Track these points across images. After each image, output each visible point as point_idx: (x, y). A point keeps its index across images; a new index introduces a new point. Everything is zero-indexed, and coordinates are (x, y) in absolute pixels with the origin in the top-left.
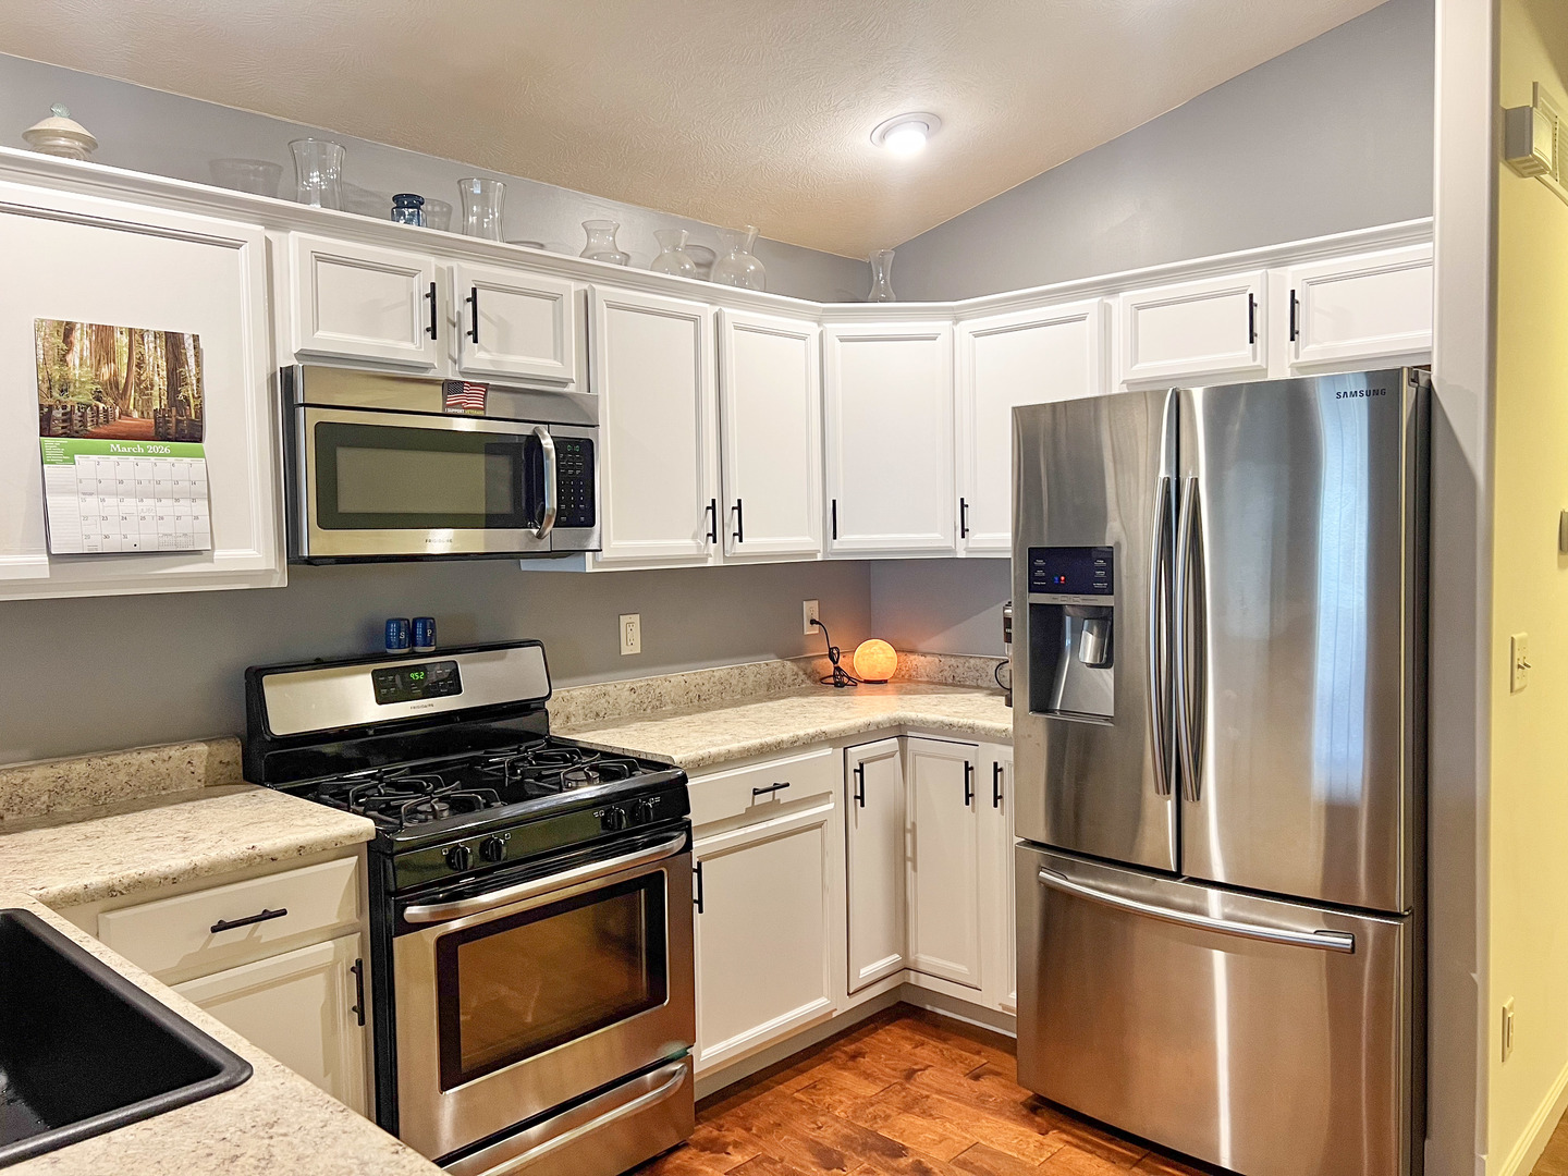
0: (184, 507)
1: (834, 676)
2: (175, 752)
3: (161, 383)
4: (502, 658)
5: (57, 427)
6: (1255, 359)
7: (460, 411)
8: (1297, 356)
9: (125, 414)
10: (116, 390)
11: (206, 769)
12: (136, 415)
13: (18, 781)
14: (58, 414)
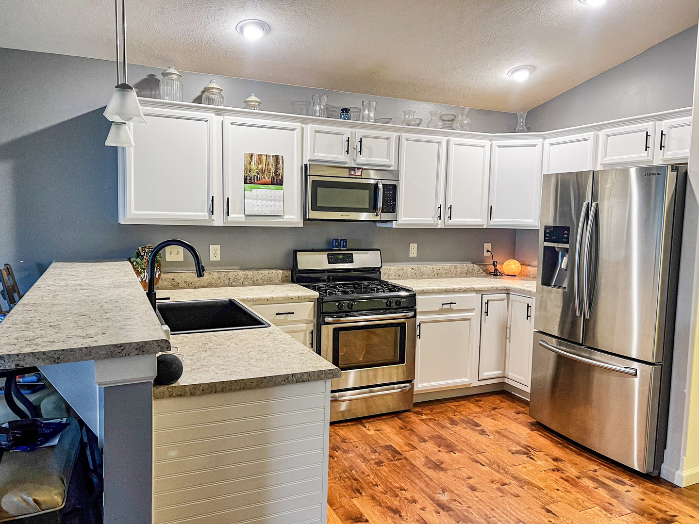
0: (277, 203)
1: (494, 272)
2: (274, 271)
3: (273, 169)
4: (367, 253)
5: (248, 181)
6: (648, 157)
7: (354, 176)
8: (663, 156)
9: (264, 178)
10: (262, 171)
11: (282, 278)
12: (267, 178)
13: (236, 274)
14: (248, 178)
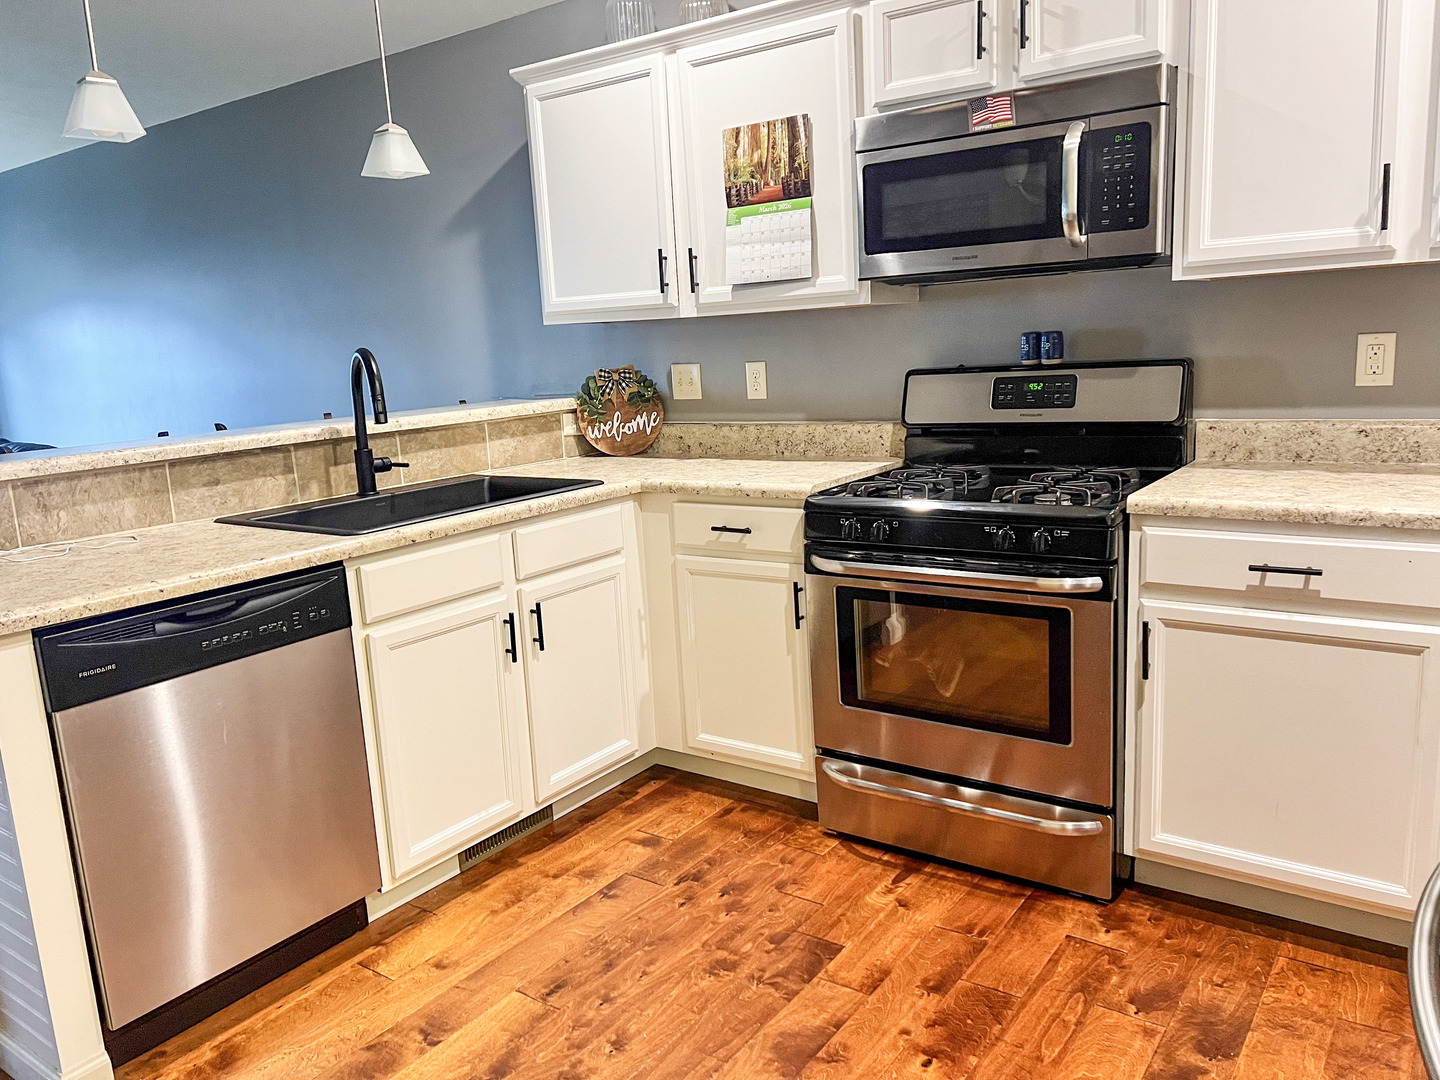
2: (872, 427)
3: (785, 157)
5: (735, 202)
7: (988, 127)
9: (767, 184)
10: (760, 168)
11: (892, 445)
12: (772, 183)
13: (791, 432)
14: (733, 192)
